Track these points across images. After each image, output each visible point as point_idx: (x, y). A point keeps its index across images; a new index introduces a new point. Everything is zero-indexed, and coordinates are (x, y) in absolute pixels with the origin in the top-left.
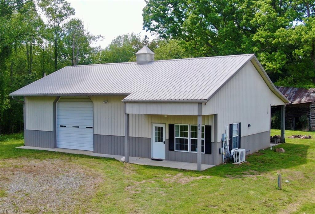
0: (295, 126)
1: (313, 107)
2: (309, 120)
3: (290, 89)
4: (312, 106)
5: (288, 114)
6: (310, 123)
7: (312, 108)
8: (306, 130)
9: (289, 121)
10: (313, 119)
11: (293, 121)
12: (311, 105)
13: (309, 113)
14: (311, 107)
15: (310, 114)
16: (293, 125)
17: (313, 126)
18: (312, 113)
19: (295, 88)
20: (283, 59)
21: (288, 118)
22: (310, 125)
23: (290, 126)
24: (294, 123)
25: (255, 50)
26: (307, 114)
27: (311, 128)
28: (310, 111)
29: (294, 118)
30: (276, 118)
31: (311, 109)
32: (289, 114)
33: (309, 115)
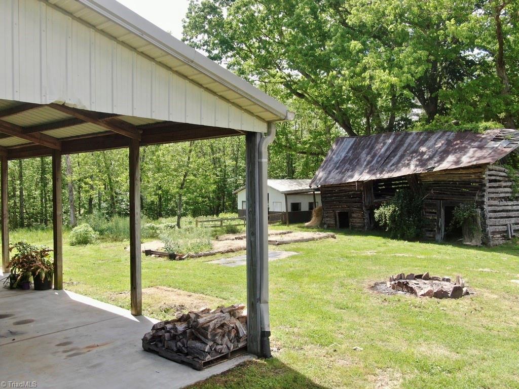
0: (445, 230)
1: (493, 178)
2: (483, 216)
3: (434, 136)
4: (490, 175)
5: (427, 199)
6: (485, 223)
7: (491, 181)
8: (474, 243)
9: (431, 218)
10: (495, 211)
11: (439, 216)
12: (488, 173)
13: (483, 196)
14: (487, 178)
15: (485, 199)
16: (439, 229)
17: (494, 233)
18: (492, 195)
19: (448, 134)
20: (418, 62)
21: (428, 210)
22: (484, 230)
23: (431, 231)
24: (442, 221)
25: (355, 46)
26: (477, 198)
27: (488, 239)
28: (484, 191)
29: (443, 211)
30: (394, 211)
31: (488, 185)
32: (431, 199)
33: (483, 202)
